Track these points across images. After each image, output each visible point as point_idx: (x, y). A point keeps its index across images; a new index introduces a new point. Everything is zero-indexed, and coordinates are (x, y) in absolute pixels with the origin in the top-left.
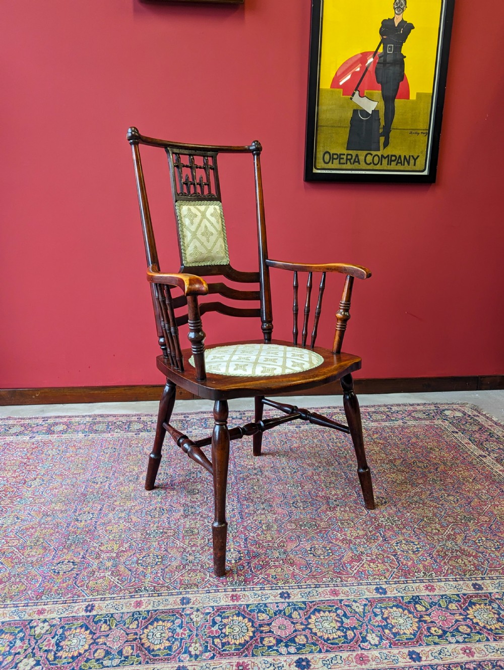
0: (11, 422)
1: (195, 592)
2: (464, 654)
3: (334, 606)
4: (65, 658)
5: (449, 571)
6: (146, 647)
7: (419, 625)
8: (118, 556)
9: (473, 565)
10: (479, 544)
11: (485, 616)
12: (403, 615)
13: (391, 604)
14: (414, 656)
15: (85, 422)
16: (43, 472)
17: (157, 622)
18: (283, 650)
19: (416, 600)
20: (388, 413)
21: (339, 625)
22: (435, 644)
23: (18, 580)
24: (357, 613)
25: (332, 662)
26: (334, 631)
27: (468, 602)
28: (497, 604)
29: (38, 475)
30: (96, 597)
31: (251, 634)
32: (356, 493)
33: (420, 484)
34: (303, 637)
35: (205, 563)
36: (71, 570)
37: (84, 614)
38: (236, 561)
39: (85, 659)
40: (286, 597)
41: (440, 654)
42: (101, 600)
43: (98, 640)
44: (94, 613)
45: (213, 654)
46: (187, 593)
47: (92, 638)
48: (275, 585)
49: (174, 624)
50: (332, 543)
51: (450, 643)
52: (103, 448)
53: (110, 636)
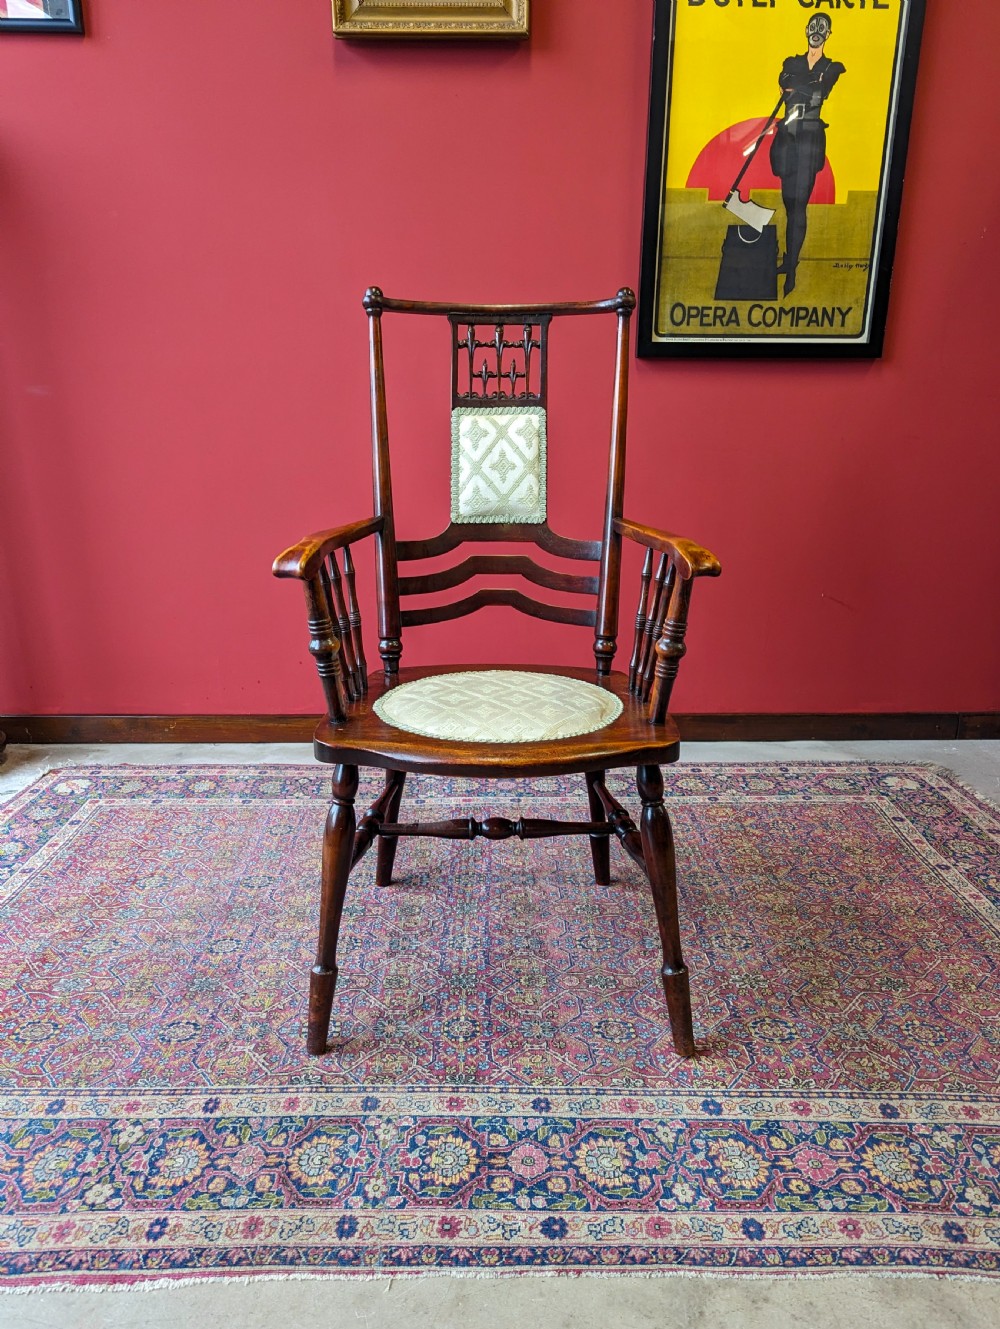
0: (126, 773)
1: (389, 1088)
2: (842, 1231)
3: (624, 1129)
4: (162, 1188)
5: (842, 1080)
6: (294, 1178)
7: (770, 1173)
8: (268, 1020)
9: (887, 1070)
10: (906, 1033)
11: (893, 1165)
12: (744, 1153)
13: (726, 1132)
14: (751, 1229)
15: (246, 778)
16: (165, 864)
17: (319, 1137)
18: (523, 1201)
19: (772, 1128)
20: (780, 779)
21: (628, 1163)
22: (794, 1209)
23: (102, 1050)
24: (662, 1144)
25: (604, 1230)
26: (617, 1174)
27: (868, 1137)
28: (921, 1145)
29: (157, 868)
30: (226, 1087)
31: (473, 1169)
32: (697, 926)
33: (816, 914)
34: (561, 1181)
35: (412, 1039)
36: (191, 1038)
37: (201, 1114)
38: (466, 1038)
39: (193, 1192)
40: (542, 1108)
41: (799, 1228)
42: (231, 1093)
43: (218, 1162)
44: (217, 1114)
45: (405, 1199)
46: (376, 1089)
47: (208, 1157)
48: (526, 1086)
49: (346, 1142)
50: (638, 1015)
51: (821, 1210)
52: (271, 825)
53: (238, 1155)
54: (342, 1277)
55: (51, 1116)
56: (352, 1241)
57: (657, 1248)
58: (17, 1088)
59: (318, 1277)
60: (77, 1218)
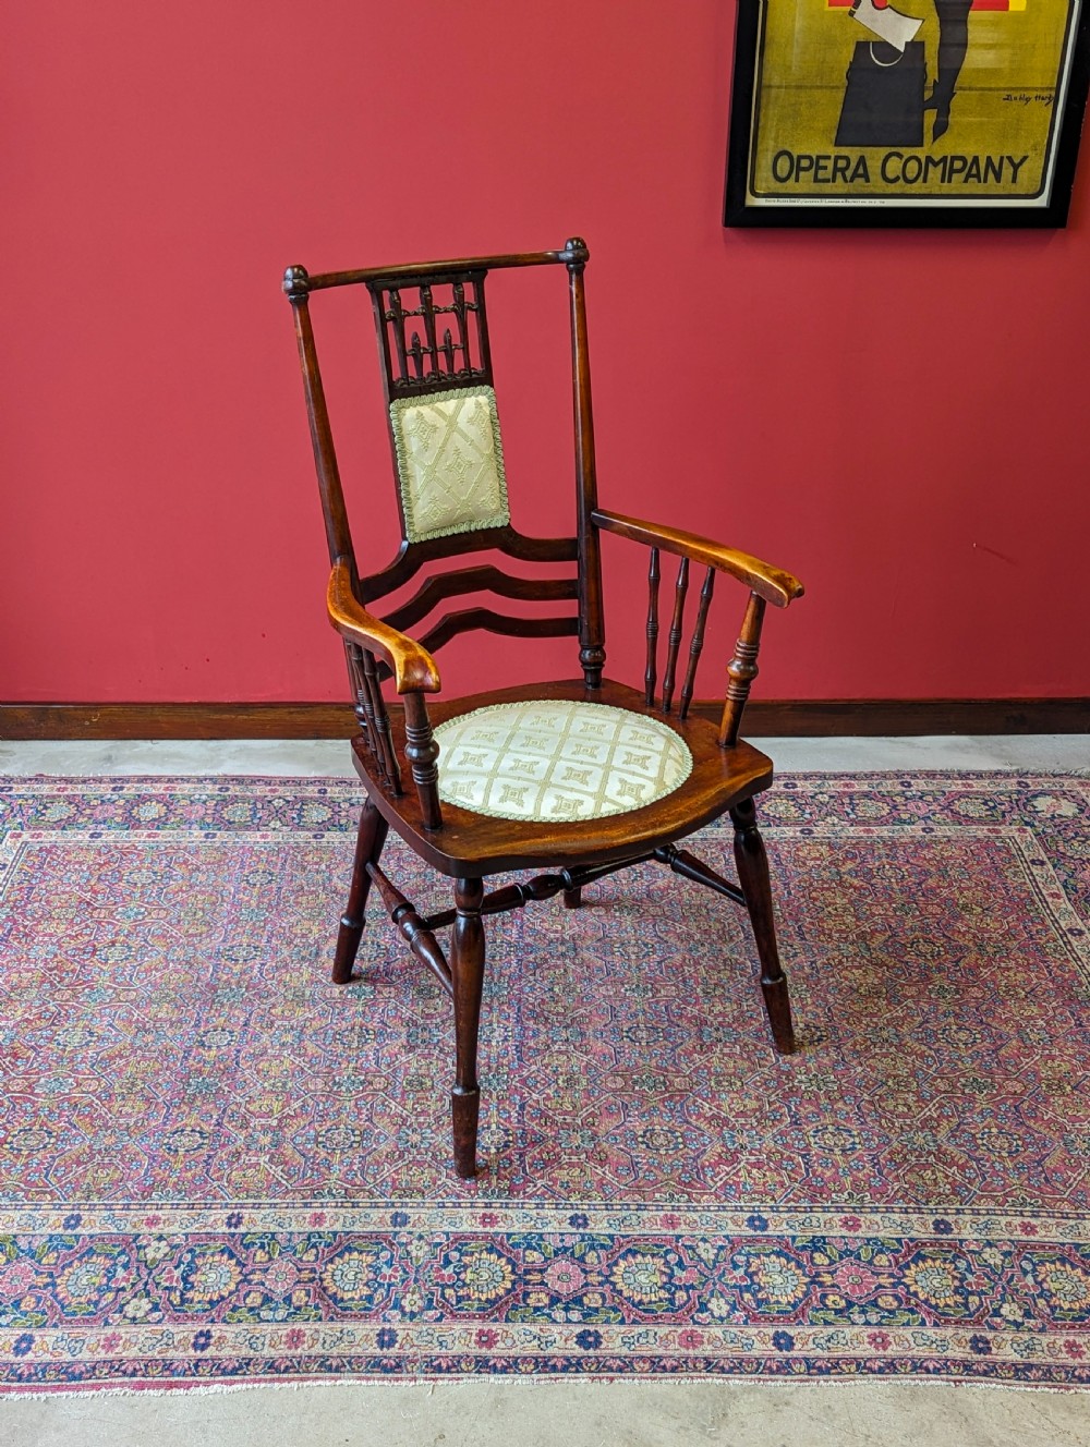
0: (46, 789)
1: (419, 1203)
2: (869, 1343)
3: (664, 1246)
4: (199, 1302)
5: (900, 1194)
6: (329, 1293)
7: (808, 1288)
8: (280, 1127)
9: (949, 1184)
10: (980, 1142)
11: (934, 1282)
12: (784, 1269)
13: (769, 1249)
14: (782, 1341)
15: (203, 795)
16: (126, 928)
17: (350, 1254)
18: (559, 1315)
19: (817, 1244)
21: (665, 1279)
22: (827, 1323)
23: (107, 1160)
24: (702, 1260)
25: (638, 1341)
26: (653, 1290)
27: (914, 1253)
28: (967, 1261)
29: (117, 932)
30: (246, 1201)
31: (509, 1286)
33: (908, 997)
34: (597, 1296)
35: (440, 1150)
36: (198, 1148)
37: (225, 1229)
38: (498, 1149)
39: (231, 1306)
40: (579, 1225)
41: (829, 1341)
42: (252, 1208)
43: (251, 1277)
44: (242, 1229)
45: (441, 1313)
46: (405, 1205)
47: (240, 1273)
48: (563, 1202)
49: (378, 1258)
50: (688, 1123)
51: (853, 1324)
52: (246, 871)
53: (270, 1271)
54: (386, 1383)
55: (69, 1231)
56: (394, 1351)
57: (687, 1358)
58: (26, 1202)
59: (364, 1383)
60: (121, 1331)
